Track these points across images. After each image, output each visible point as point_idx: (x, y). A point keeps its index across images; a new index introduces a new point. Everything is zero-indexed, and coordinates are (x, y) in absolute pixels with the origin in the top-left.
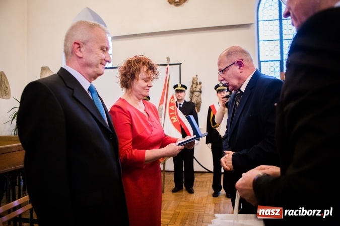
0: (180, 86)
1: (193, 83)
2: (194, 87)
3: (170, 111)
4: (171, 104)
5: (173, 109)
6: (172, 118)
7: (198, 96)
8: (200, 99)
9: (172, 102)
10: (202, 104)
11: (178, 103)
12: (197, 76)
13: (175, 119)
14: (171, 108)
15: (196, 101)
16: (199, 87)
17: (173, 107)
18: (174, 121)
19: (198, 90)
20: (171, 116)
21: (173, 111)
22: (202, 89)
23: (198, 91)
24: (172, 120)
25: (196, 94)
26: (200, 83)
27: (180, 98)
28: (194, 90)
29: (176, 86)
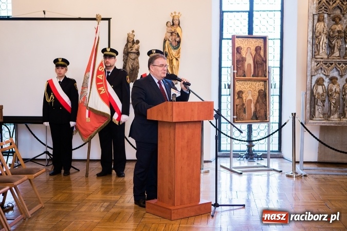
0: (109, 50)
1: (128, 41)
2: (129, 46)
3: (98, 80)
4: (99, 73)
5: (101, 78)
6: (100, 89)
7: (134, 59)
8: (138, 63)
9: (100, 70)
10: (140, 70)
11: (107, 71)
12: (133, 32)
13: (103, 90)
14: (98, 77)
15: (132, 66)
16: (136, 46)
17: (101, 76)
18: (102, 93)
19: (134, 51)
20: (98, 86)
21: (101, 81)
22: (140, 50)
23: (134, 53)
24: (99, 91)
25: (133, 56)
26: (138, 42)
27: (109, 65)
28: (129, 50)
29: (104, 50)
